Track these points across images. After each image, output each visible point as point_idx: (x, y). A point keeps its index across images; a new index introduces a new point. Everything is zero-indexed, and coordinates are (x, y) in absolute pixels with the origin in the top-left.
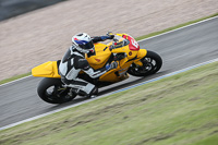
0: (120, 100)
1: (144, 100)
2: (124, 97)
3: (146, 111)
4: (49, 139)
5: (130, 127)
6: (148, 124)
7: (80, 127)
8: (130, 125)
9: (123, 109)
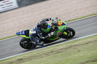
0: (76, 43)
1: (87, 43)
2: (78, 42)
3: (88, 48)
4: (45, 59)
5: (81, 55)
6: (89, 54)
7: (58, 54)
8: (81, 54)
9: (78, 47)
